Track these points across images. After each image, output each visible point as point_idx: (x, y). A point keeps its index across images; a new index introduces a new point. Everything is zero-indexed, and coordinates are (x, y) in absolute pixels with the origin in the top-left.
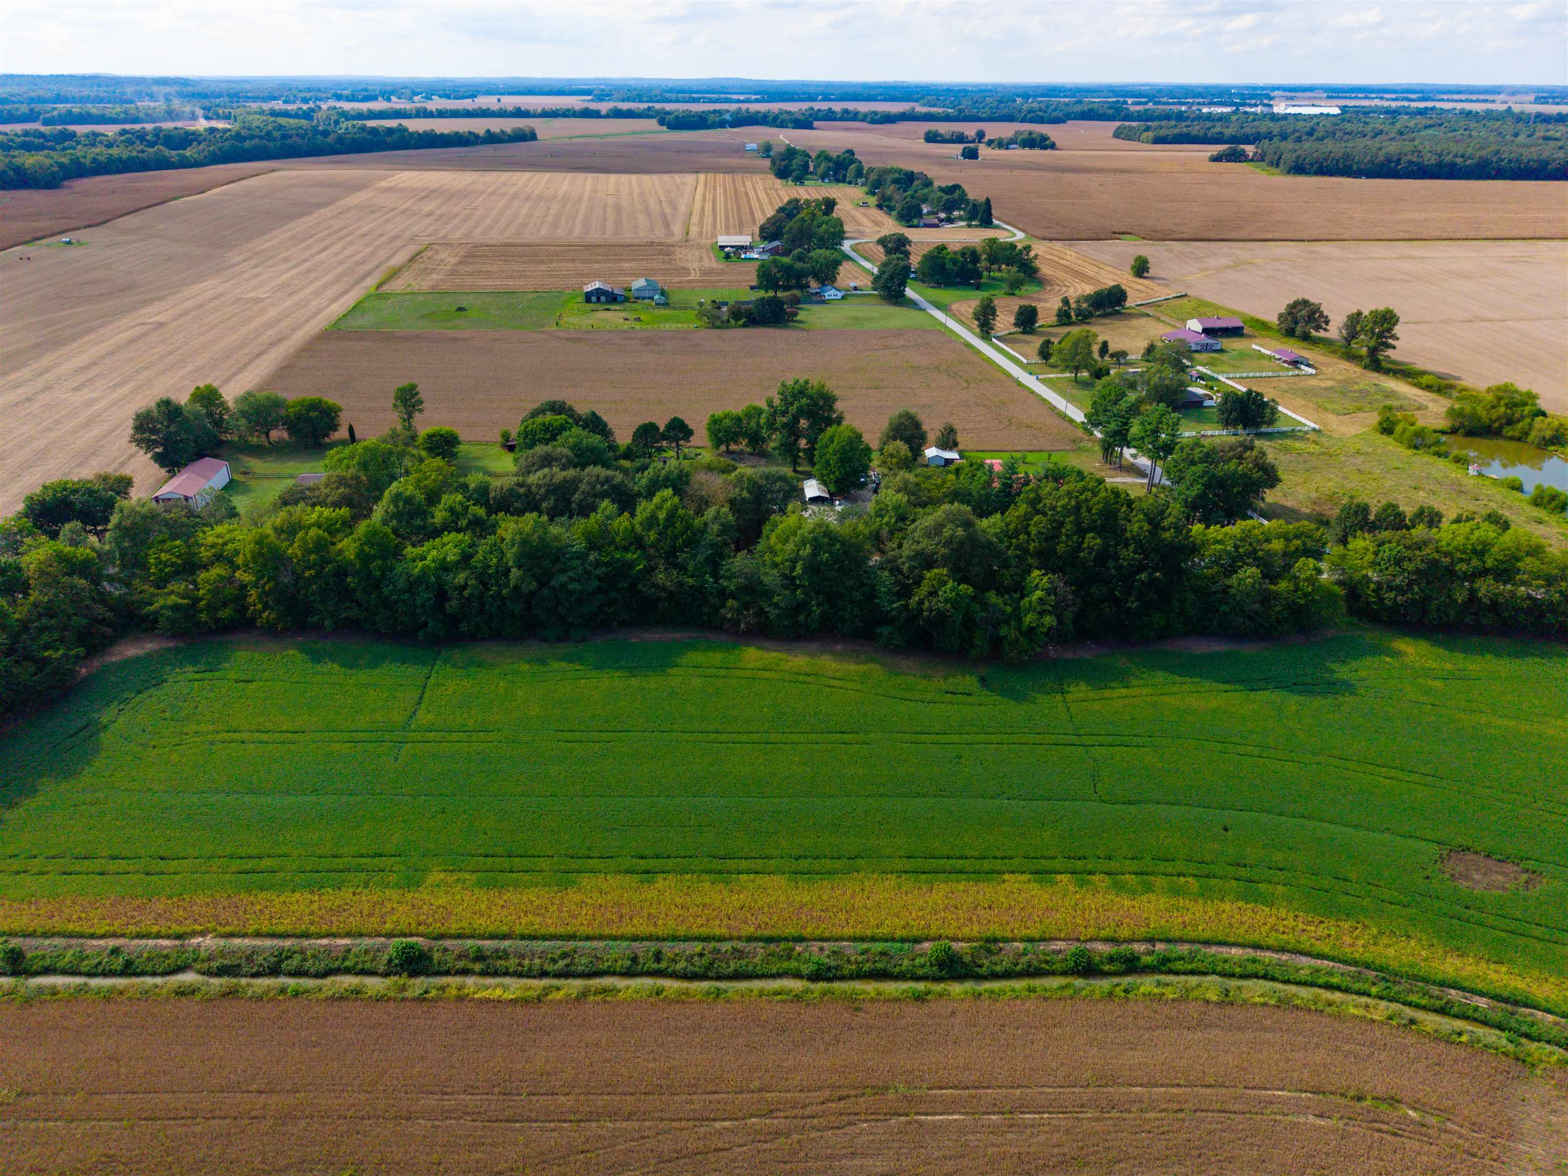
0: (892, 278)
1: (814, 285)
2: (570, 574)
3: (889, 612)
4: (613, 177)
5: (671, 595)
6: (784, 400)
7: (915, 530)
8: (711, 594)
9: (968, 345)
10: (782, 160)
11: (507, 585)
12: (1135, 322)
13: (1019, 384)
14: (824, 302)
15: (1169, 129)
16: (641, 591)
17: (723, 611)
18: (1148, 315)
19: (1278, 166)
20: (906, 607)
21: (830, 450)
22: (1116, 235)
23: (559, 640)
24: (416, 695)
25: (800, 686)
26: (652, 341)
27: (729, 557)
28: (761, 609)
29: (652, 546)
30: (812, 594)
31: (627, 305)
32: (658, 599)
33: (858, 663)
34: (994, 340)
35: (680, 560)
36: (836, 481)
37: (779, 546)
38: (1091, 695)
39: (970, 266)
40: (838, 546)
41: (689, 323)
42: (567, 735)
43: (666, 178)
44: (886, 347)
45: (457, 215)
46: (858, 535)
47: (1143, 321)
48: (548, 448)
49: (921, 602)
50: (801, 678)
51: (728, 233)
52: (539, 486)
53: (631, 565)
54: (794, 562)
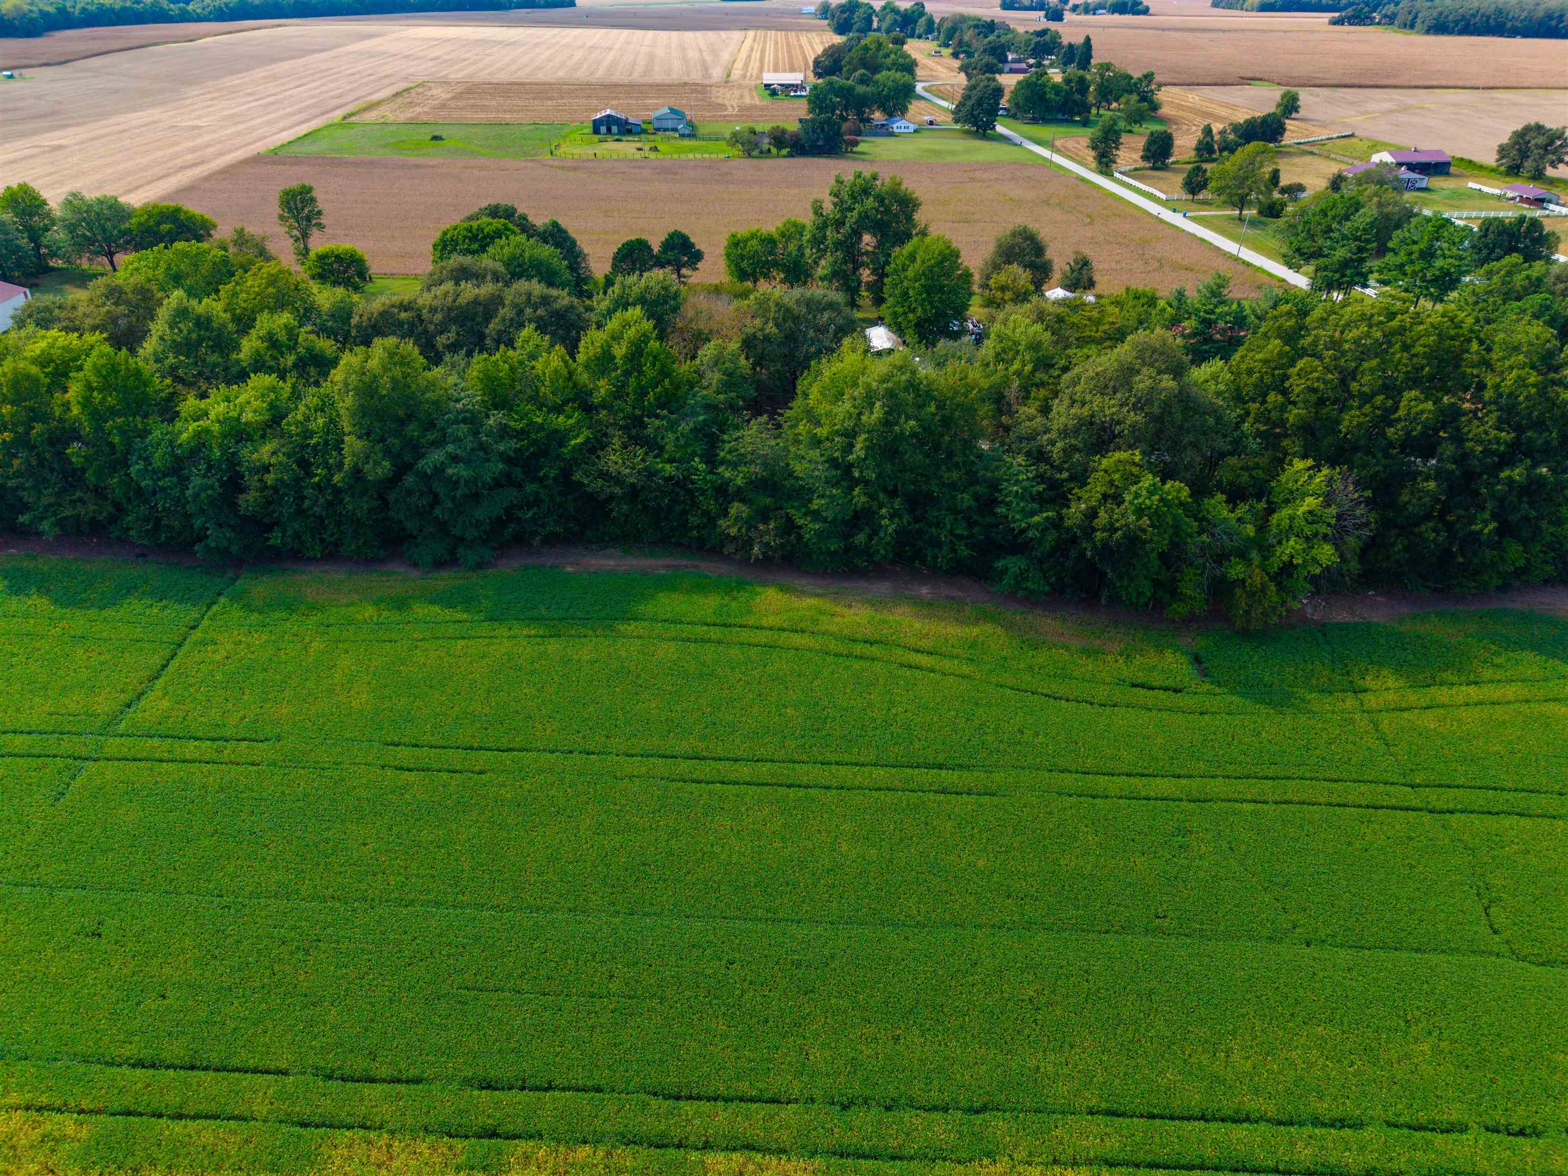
0: (980, 103)
1: (878, 116)
2: (450, 448)
3: (1022, 531)
4: (651, 33)
5: (634, 493)
6: (839, 204)
7: (1075, 382)
8: (703, 492)
9: (1083, 180)
10: (843, 12)
11: (340, 466)
12: (1296, 160)
13: (1161, 221)
14: (892, 135)
16: (580, 484)
17: (722, 523)
18: (1312, 153)
19: (1412, 27)
20: (1057, 524)
21: (910, 273)
22: (1246, 80)
23: (439, 565)
24: (157, 660)
25: (857, 665)
26: (668, 171)
27: (737, 428)
28: (789, 519)
29: (603, 406)
30: (882, 496)
31: (643, 136)
32: (612, 497)
33: (961, 622)
34: (1117, 175)
35: (650, 431)
36: (917, 325)
37: (823, 408)
38: (1412, 697)
39: (1077, 97)
40: (932, 408)
41: (721, 151)
42: (404, 754)
43: (711, 34)
44: (972, 180)
45: (465, 60)
46: (970, 388)
47: (1308, 159)
48: (468, 260)
49: (1092, 514)
50: (858, 649)
51: (776, 70)
52: (433, 310)
53: (559, 437)
54: (850, 435)
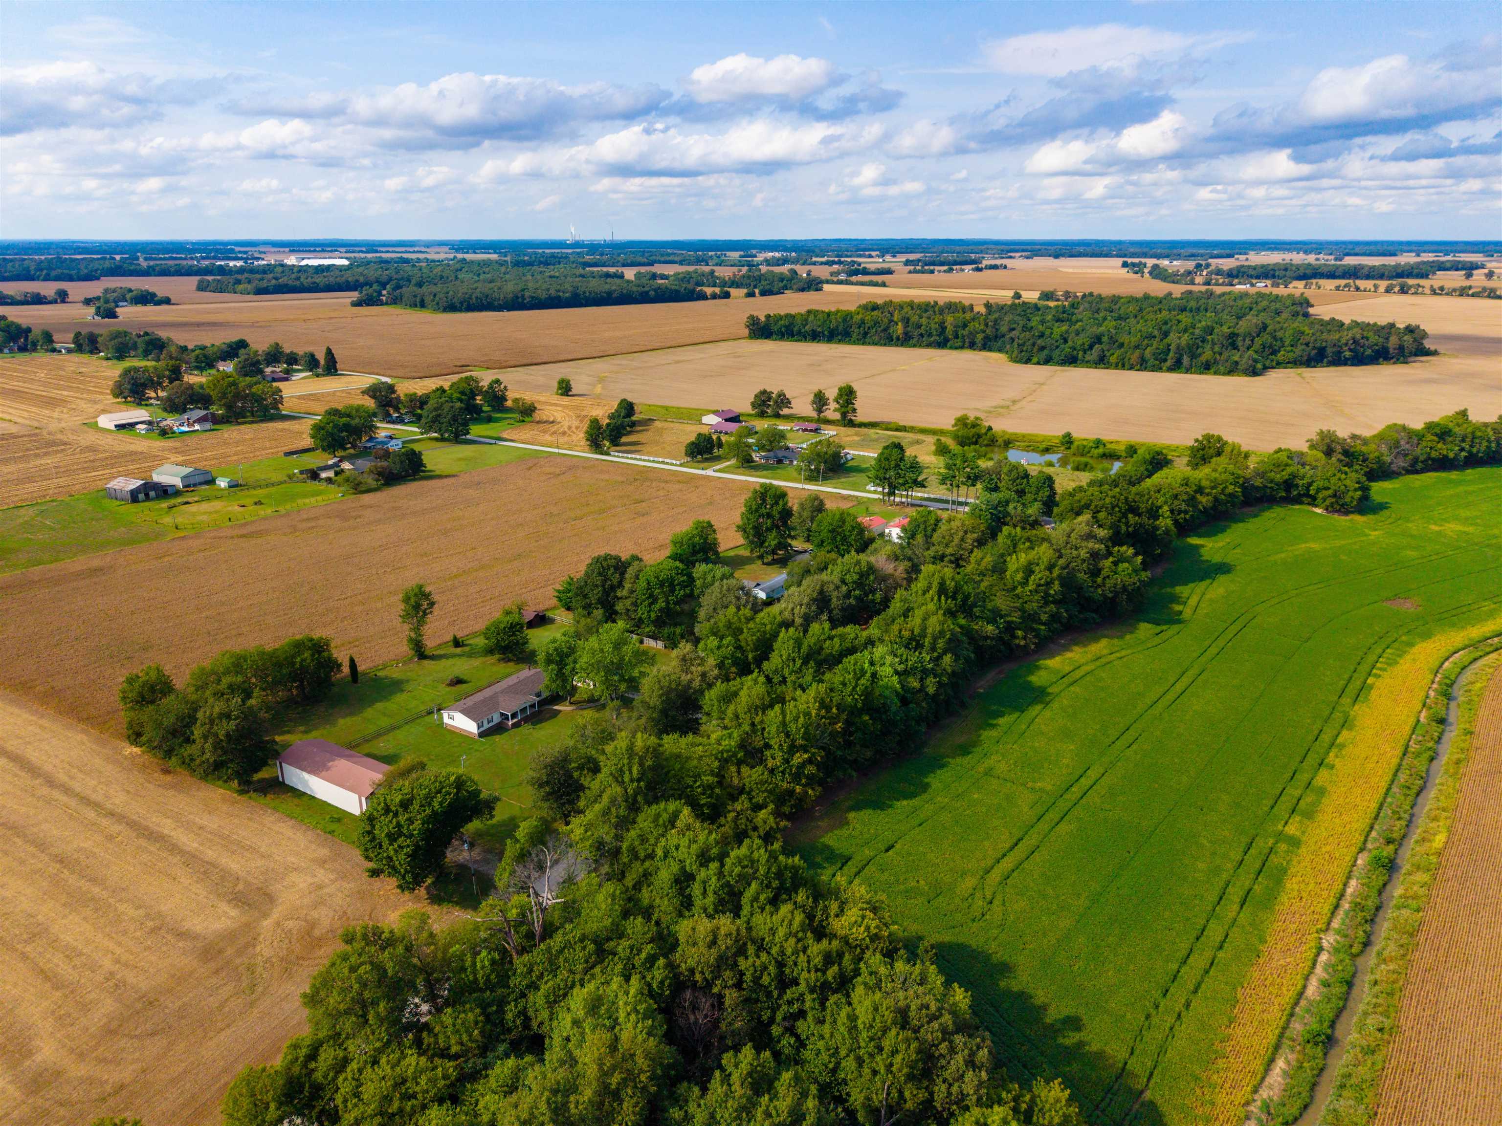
0: (454, 419)
15: (269, 281)
17: (1017, 642)
18: (654, 420)
22: (463, 367)
50: (1101, 661)
